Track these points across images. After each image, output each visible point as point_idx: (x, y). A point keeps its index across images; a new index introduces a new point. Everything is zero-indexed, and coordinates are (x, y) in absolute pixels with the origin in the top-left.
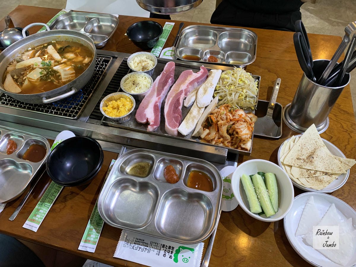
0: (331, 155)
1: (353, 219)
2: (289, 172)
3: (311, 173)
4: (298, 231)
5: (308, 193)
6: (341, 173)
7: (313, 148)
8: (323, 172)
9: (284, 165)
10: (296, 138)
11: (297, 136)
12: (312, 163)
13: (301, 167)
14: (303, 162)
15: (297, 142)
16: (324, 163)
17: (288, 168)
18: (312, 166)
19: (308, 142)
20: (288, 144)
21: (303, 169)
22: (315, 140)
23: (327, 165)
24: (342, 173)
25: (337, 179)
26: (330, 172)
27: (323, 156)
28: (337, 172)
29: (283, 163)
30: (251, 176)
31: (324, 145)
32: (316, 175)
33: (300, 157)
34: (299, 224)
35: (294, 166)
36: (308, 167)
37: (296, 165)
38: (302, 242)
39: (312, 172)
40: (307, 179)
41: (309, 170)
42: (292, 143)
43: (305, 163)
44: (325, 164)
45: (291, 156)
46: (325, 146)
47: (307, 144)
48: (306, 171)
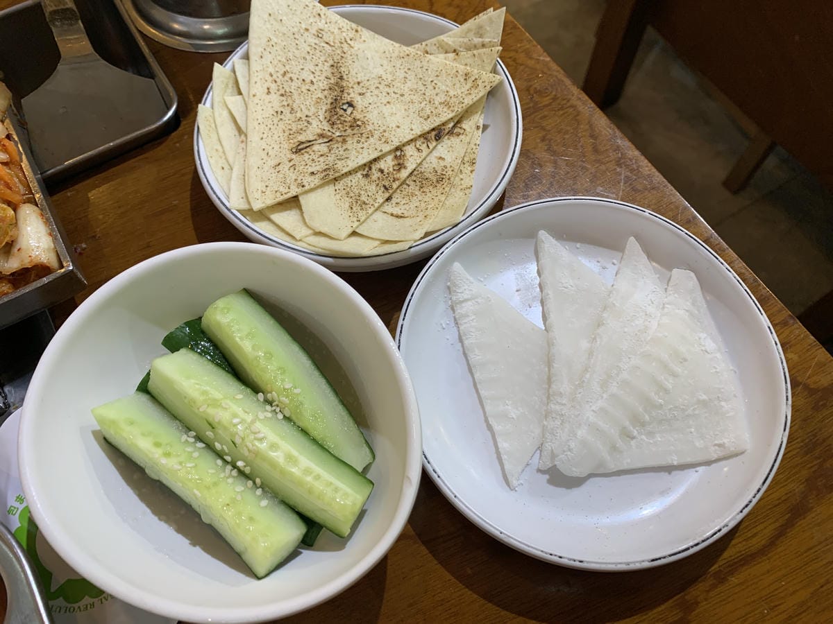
0: (405, 48)
1: (638, 238)
2: (301, 231)
3: (386, 171)
4: (504, 457)
5: (434, 264)
6: (482, 92)
7: (327, 67)
8: (424, 136)
9: (262, 215)
10: (234, 71)
11: (235, 59)
12: (362, 130)
13: (332, 175)
14: (323, 148)
15: (249, 81)
16: (402, 95)
17: (287, 219)
18: (372, 140)
19: (290, 54)
20: (222, 117)
21: (347, 180)
22: (313, 31)
23: (416, 98)
24: (488, 89)
25: (485, 127)
26: (446, 115)
27: (381, 71)
28: (468, 101)
29: (251, 210)
30: (144, 388)
31: (354, 26)
32: (411, 165)
33: (302, 138)
34: (492, 421)
35: (306, 192)
36: (358, 155)
37: (311, 182)
38: (551, 488)
39: (388, 164)
40: (389, 208)
41: (369, 165)
42: (234, 102)
43: (338, 149)
44: (407, 98)
45: (263, 155)
46: (359, 28)
47: (294, 67)
48: (363, 182)
